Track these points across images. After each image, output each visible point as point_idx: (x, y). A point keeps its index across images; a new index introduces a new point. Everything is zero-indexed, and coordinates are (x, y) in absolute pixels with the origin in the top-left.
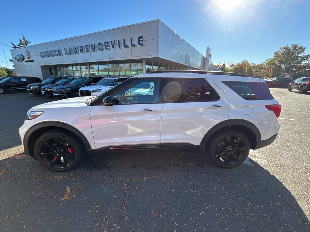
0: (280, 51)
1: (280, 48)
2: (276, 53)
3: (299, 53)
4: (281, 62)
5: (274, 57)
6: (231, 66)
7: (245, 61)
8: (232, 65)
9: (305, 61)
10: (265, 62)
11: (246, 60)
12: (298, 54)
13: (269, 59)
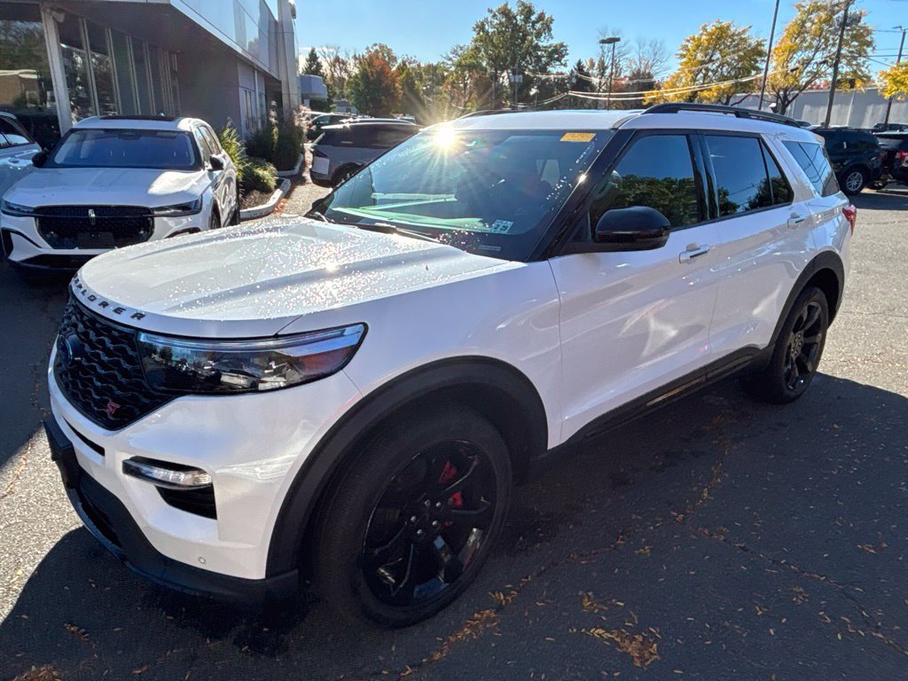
0: (491, 22)
1: (490, 11)
2: (481, 27)
3: (538, 35)
4: (498, 63)
5: (476, 41)
6: (335, 66)
7: (382, 47)
8: (337, 59)
9: (558, 63)
10: (451, 56)
11: (383, 43)
12: (536, 37)
13: (461, 49)
